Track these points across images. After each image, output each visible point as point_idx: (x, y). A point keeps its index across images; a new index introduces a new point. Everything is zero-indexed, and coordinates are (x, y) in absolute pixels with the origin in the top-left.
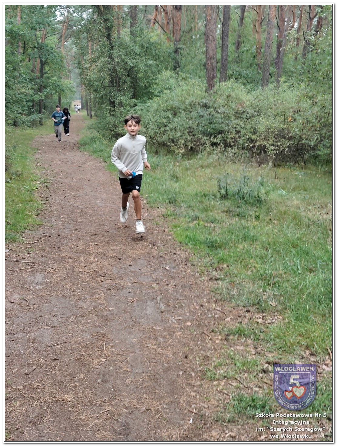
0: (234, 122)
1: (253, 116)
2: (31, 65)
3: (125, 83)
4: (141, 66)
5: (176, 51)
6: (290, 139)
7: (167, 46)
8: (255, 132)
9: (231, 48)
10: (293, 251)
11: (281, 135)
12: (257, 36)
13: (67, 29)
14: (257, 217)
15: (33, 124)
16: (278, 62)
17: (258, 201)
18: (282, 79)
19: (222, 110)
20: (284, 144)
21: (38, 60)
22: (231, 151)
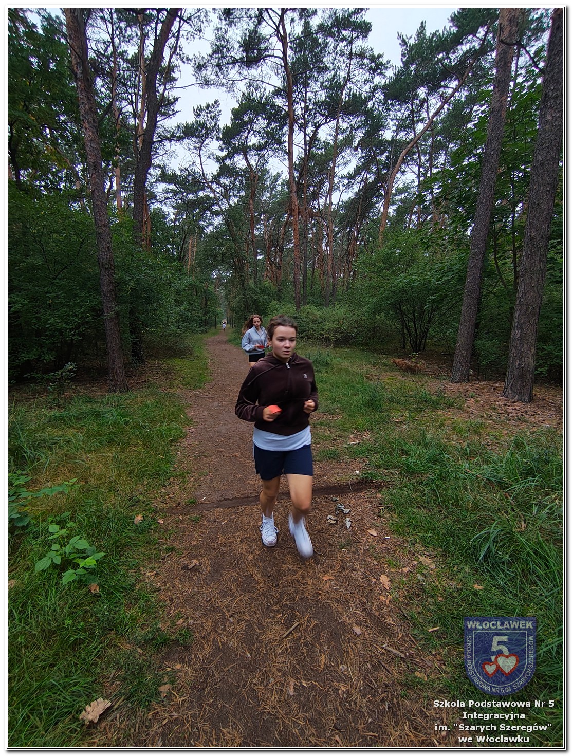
0: (311, 325)
1: (322, 322)
2: (200, 301)
3: (252, 308)
4: (261, 299)
5: (279, 291)
6: (342, 333)
7: (274, 289)
8: (323, 330)
9: (308, 288)
10: (346, 386)
11: (337, 331)
12: (321, 282)
13: (219, 282)
14: (327, 372)
15: (202, 332)
16: (333, 294)
17: (327, 364)
18: (336, 303)
19: (305, 320)
20: (339, 336)
21: (204, 299)
22: (311, 341)
